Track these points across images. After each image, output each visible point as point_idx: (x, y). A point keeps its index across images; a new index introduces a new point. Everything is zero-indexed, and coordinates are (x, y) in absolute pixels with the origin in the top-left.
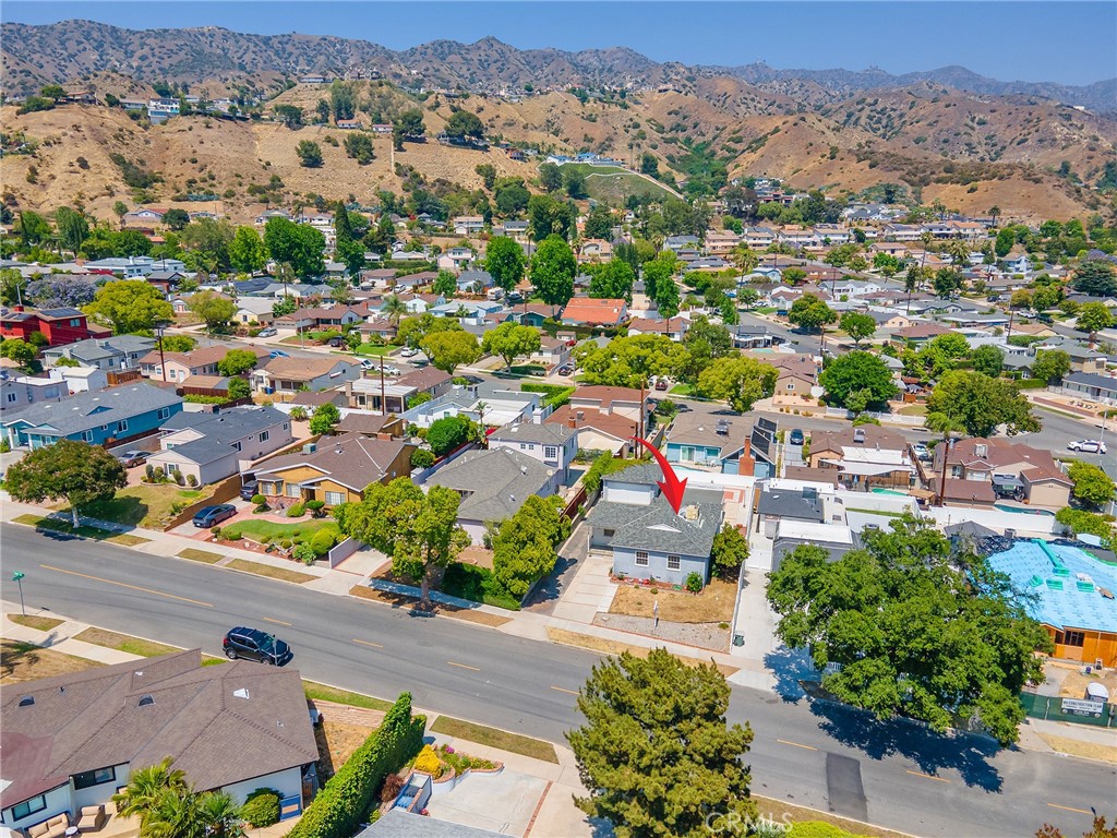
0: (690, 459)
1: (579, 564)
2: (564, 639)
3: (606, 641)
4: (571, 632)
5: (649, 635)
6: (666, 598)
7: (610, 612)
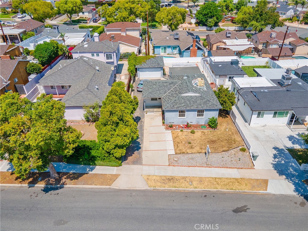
0: (165, 52)
2: (159, 184)
3: (184, 178)
4: (161, 176)
5: (206, 166)
6: (201, 136)
7: (176, 154)
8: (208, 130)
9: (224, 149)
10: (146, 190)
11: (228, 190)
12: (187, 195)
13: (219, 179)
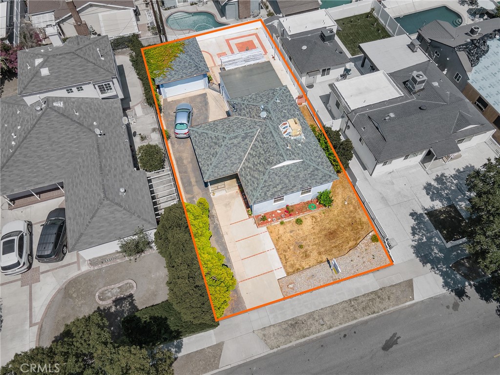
1: (212, 212)
2: (282, 339)
3: (311, 315)
4: (280, 324)
6: (312, 226)
7: (288, 274)
8: (320, 211)
9: (351, 243)
10: (267, 355)
11: (370, 316)
12: (322, 343)
13: (355, 301)
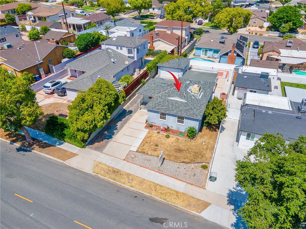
0: (206, 55)
1: (132, 114)
2: (103, 172)
3: (128, 175)
4: (109, 167)
5: (157, 170)
6: (173, 142)
7: (137, 151)
8: (184, 139)
9: (186, 160)
10: (89, 174)
11: (161, 199)
12: (120, 190)
13: (160, 187)
